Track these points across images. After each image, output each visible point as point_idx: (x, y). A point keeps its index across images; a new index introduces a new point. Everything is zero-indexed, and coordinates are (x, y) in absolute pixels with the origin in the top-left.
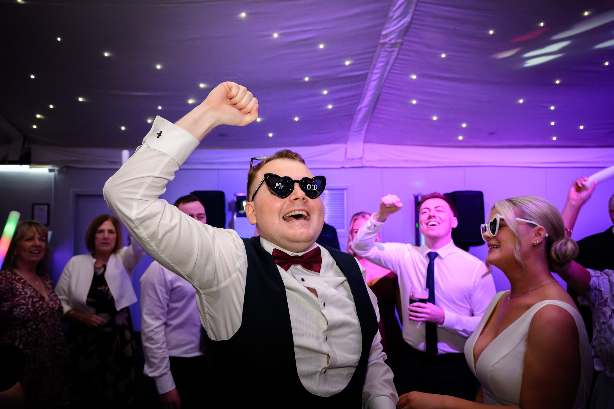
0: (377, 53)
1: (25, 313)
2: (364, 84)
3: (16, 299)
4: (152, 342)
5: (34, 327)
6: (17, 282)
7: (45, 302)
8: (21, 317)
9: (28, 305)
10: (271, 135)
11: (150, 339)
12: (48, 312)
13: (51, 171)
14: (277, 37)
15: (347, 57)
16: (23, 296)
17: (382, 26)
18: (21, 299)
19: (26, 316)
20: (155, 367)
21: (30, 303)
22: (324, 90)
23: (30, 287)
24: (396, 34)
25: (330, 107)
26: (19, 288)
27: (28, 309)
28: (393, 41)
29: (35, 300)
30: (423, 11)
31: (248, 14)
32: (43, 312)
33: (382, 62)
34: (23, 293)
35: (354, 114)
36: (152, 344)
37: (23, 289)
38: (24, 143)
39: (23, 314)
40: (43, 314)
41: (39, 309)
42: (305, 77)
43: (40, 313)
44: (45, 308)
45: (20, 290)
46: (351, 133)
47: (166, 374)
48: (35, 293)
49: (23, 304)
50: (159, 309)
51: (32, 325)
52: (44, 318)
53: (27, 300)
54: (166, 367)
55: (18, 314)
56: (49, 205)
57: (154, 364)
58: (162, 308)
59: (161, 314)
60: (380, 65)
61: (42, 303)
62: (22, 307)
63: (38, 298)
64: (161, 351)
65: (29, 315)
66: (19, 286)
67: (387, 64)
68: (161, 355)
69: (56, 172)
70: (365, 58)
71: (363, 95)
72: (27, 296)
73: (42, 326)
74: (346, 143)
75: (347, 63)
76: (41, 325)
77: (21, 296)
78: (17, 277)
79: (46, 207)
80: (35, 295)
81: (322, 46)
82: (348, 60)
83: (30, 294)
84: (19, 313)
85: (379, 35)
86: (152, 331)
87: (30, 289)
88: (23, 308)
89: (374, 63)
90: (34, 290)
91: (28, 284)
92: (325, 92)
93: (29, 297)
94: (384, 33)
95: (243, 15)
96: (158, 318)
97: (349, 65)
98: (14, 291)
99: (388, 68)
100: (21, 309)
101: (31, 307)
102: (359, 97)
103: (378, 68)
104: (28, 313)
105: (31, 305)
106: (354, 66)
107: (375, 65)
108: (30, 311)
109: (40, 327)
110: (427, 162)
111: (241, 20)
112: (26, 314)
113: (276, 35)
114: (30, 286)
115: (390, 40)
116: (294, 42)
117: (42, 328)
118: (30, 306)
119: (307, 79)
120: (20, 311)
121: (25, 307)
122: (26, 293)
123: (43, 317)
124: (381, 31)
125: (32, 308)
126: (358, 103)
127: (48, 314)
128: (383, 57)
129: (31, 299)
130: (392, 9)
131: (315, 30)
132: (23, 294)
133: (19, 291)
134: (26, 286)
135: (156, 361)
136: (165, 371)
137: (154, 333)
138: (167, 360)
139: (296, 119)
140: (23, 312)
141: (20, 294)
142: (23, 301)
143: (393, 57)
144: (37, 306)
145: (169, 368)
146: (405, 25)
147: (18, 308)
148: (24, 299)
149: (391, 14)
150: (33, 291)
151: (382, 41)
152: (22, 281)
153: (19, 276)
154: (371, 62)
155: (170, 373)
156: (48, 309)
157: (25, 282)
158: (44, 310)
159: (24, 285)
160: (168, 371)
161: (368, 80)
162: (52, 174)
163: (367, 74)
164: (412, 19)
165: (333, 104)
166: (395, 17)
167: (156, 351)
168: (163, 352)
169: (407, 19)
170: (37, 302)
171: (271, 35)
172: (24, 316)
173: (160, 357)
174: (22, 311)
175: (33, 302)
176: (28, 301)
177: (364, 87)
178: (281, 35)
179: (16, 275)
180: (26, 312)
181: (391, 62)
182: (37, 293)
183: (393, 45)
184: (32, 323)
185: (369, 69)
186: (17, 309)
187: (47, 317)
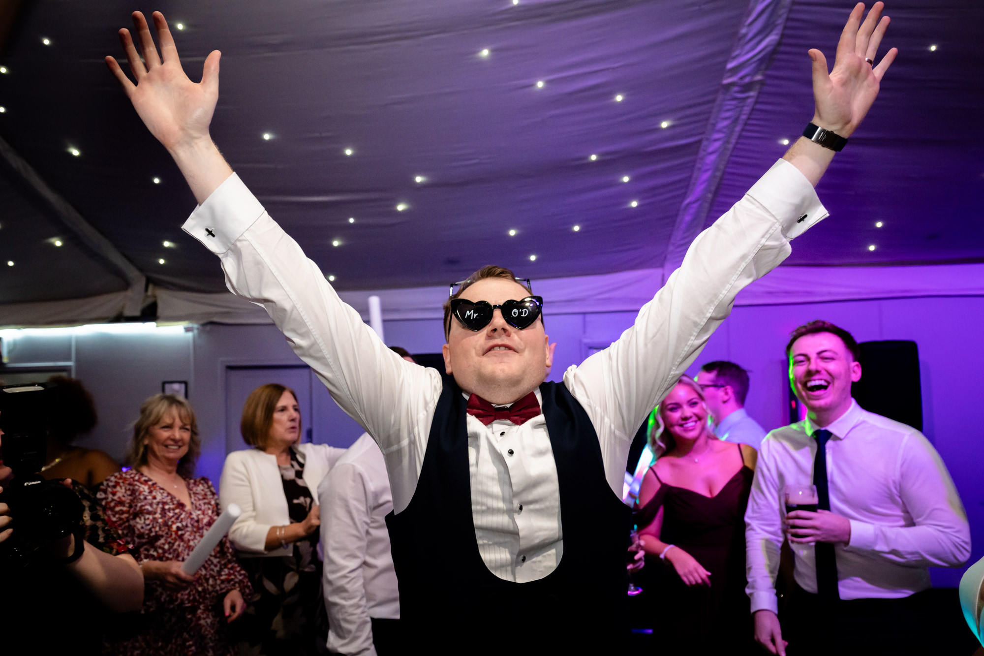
0: (718, 102)
1: (150, 526)
2: (694, 161)
3: (139, 505)
4: (345, 595)
5: (166, 547)
6: (141, 483)
7: (184, 511)
8: (147, 532)
9: (155, 513)
10: (533, 258)
11: (340, 590)
12: (189, 525)
13: (187, 330)
14: (542, 87)
15: (663, 115)
16: (150, 501)
17: (726, 54)
18: (146, 505)
19: (153, 530)
20: (351, 636)
21: (159, 511)
22: (623, 176)
23: (162, 491)
24: (754, 65)
25: (634, 204)
26: (145, 491)
27: (155, 519)
28: (747, 80)
29: (167, 507)
30: (803, 21)
31: (493, 51)
32: (179, 525)
33: (726, 119)
34: (150, 497)
35: (677, 215)
36: (345, 599)
37: (151, 492)
38: (146, 290)
39: (149, 527)
40: (178, 529)
41: (173, 519)
42: (591, 154)
43: (174, 527)
44: (182, 519)
45: (146, 493)
46: (671, 248)
47: (367, 649)
48: (169, 498)
49: (149, 513)
50: (354, 539)
51: (164, 544)
52: (182, 535)
53: (155, 506)
54: (367, 639)
55: (142, 528)
56: (186, 383)
57: (349, 632)
58: (359, 539)
59: (359, 548)
60: (722, 124)
61: (180, 512)
62: (147, 516)
63: (173, 504)
64: (359, 611)
65: (157, 529)
66: (145, 488)
67: (736, 120)
68: (360, 618)
69: (196, 331)
70: (696, 115)
71: (693, 181)
72: (155, 501)
73: (179, 546)
74: (662, 266)
75: (664, 125)
76: (177, 543)
77: (146, 501)
78: (143, 479)
79: (183, 386)
80: (169, 501)
81: (619, 98)
82: (664, 119)
83: (160, 500)
84: (144, 526)
85: (721, 71)
86: (345, 576)
87: (162, 494)
88: (148, 519)
89: (712, 121)
90: (169, 494)
91: (159, 486)
92: (626, 179)
93: (158, 503)
94: (730, 65)
95: (485, 53)
96: (353, 556)
97: (668, 128)
98: (137, 494)
99: (738, 129)
100: (145, 519)
101: (160, 516)
102: (686, 184)
103: (719, 131)
104: (155, 525)
105: (161, 514)
106: (678, 130)
107: (714, 125)
108: (157, 522)
109: (175, 547)
110: (809, 293)
111: (481, 63)
112: (153, 527)
113: (540, 84)
114: (162, 489)
115: (742, 78)
116: (571, 94)
117: (180, 550)
118: (158, 515)
119: (594, 158)
120: (144, 523)
121: (151, 517)
122: (154, 498)
123: (180, 533)
124: (726, 62)
125: (161, 518)
126: (684, 196)
127: (189, 529)
128: (728, 110)
129: (161, 506)
130: (746, 21)
131: (608, 69)
132: (149, 499)
133: (144, 495)
134: (155, 489)
135: (352, 627)
136: (366, 645)
137: (348, 580)
138: (369, 626)
139: (576, 228)
140: (148, 525)
141: (145, 499)
142: (148, 507)
143: (747, 110)
144: (169, 516)
145: (371, 640)
146: (769, 49)
147: (142, 518)
148: (151, 505)
149: (744, 31)
150: (168, 496)
151: (726, 81)
152: (150, 483)
153: (146, 476)
154: (707, 119)
155: (373, 647)
156: (189, 520)
157: (154, 484)
158: (181, 522)
159: (152, 489)
160: (370, 645)
161: (702, 153)
162: (190, 335)
163: (699, 142)
164: (783, 36)
165: (639, 200)
166: (750, 35)
167: (351, 610)
168: (363, 612)
169: (772, 38)
170: (169, 510)
171: (533, 85)
172: (150, 530)
173: (359, 621)
174: (148, 522)
175: (163, 509)
176: (156, 509)
177: (693, 166)
178: (548, 82)
179: (142, 475)
180: (153, 524)
181: (744, 117)
182: (173, 498)
183: (747, 87)
184: (162, 541)
185: (703, 133)
186: (140, 519)
187: (188, 533)
